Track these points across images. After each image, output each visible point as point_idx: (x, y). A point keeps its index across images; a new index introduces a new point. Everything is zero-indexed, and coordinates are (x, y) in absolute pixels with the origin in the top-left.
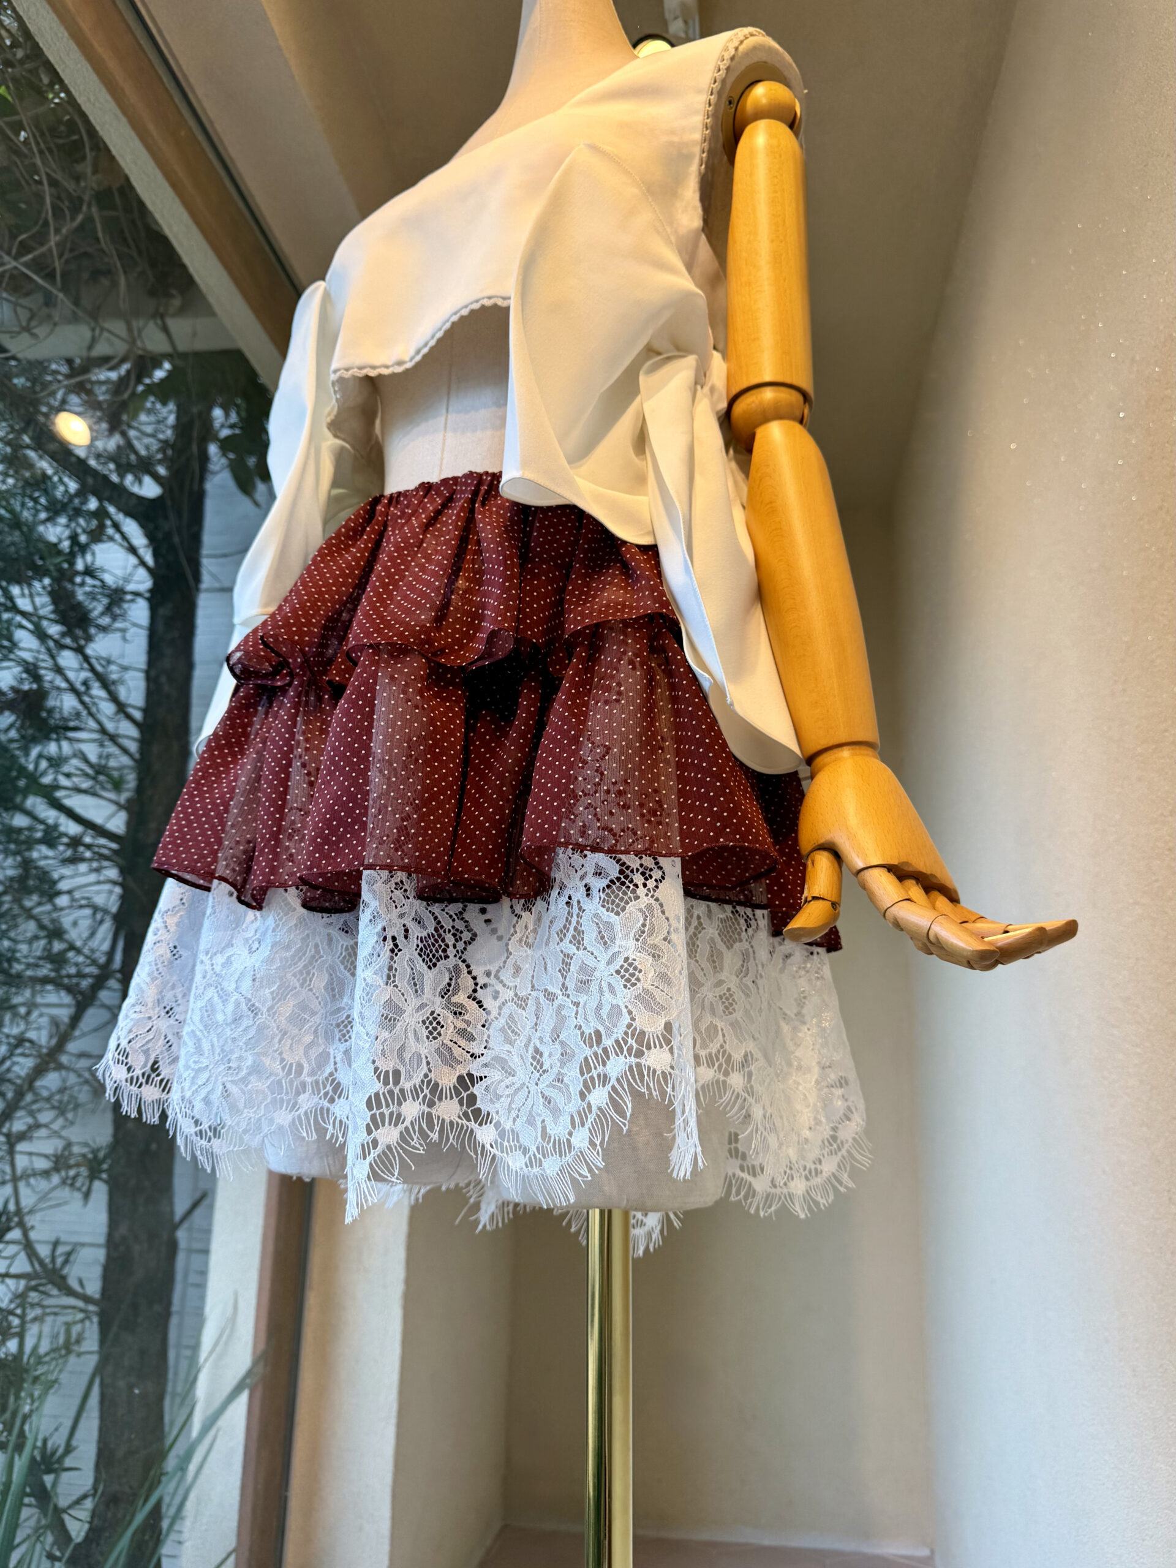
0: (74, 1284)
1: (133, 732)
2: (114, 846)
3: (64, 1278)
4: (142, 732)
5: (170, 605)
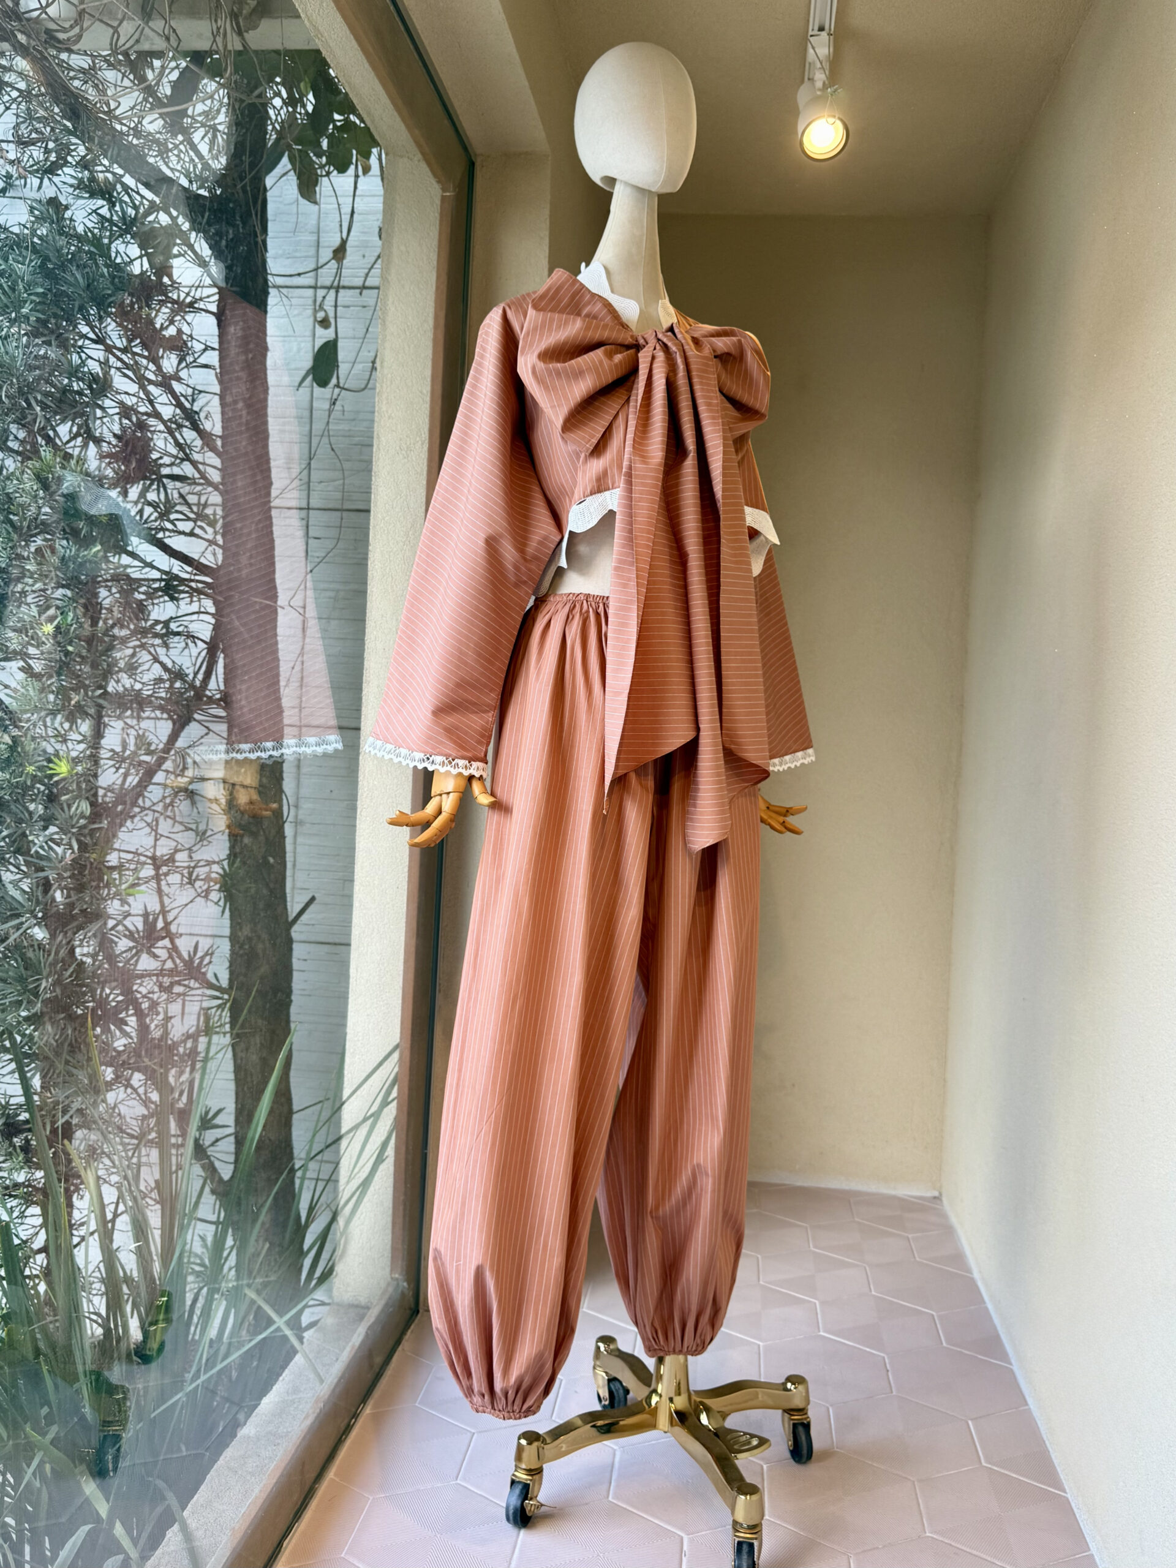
0: (210, 976)
1: (217, 462)
2: (208, 580)
3: (204, 974)
4: (222, 463)
5: (241, 324)
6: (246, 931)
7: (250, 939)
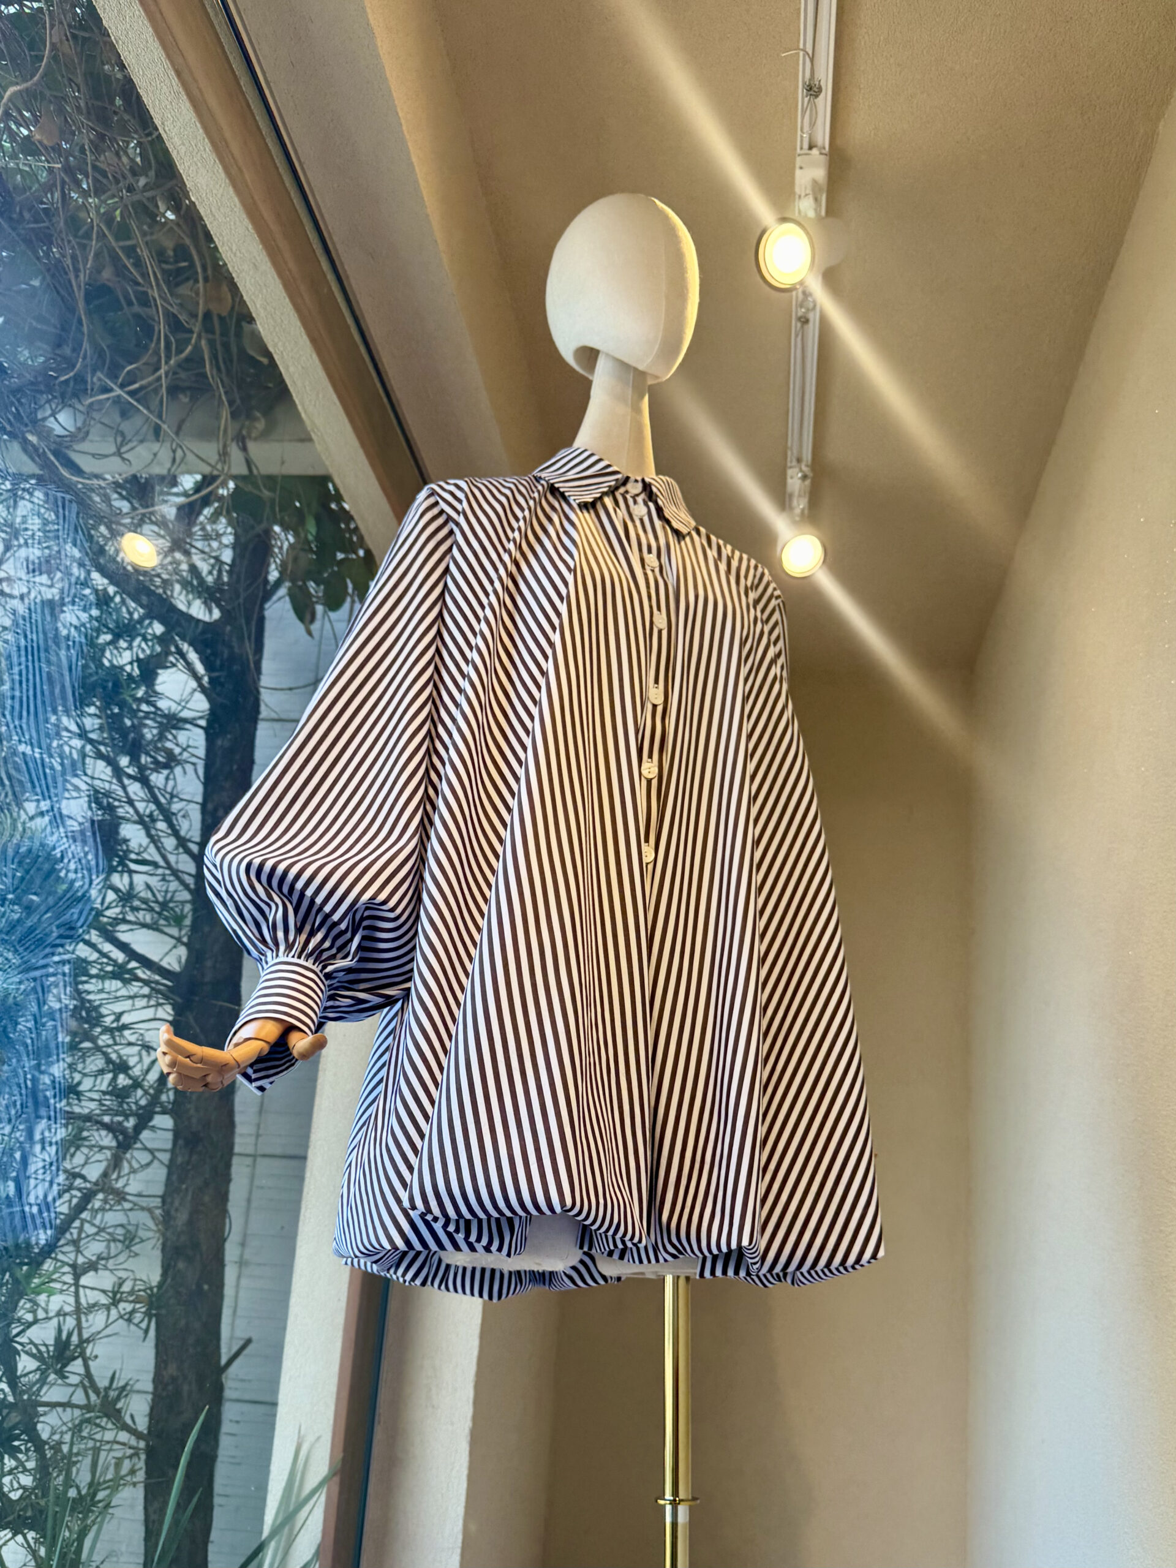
0: (127, 1417)
2: (169, 984)
5: (229, 736)
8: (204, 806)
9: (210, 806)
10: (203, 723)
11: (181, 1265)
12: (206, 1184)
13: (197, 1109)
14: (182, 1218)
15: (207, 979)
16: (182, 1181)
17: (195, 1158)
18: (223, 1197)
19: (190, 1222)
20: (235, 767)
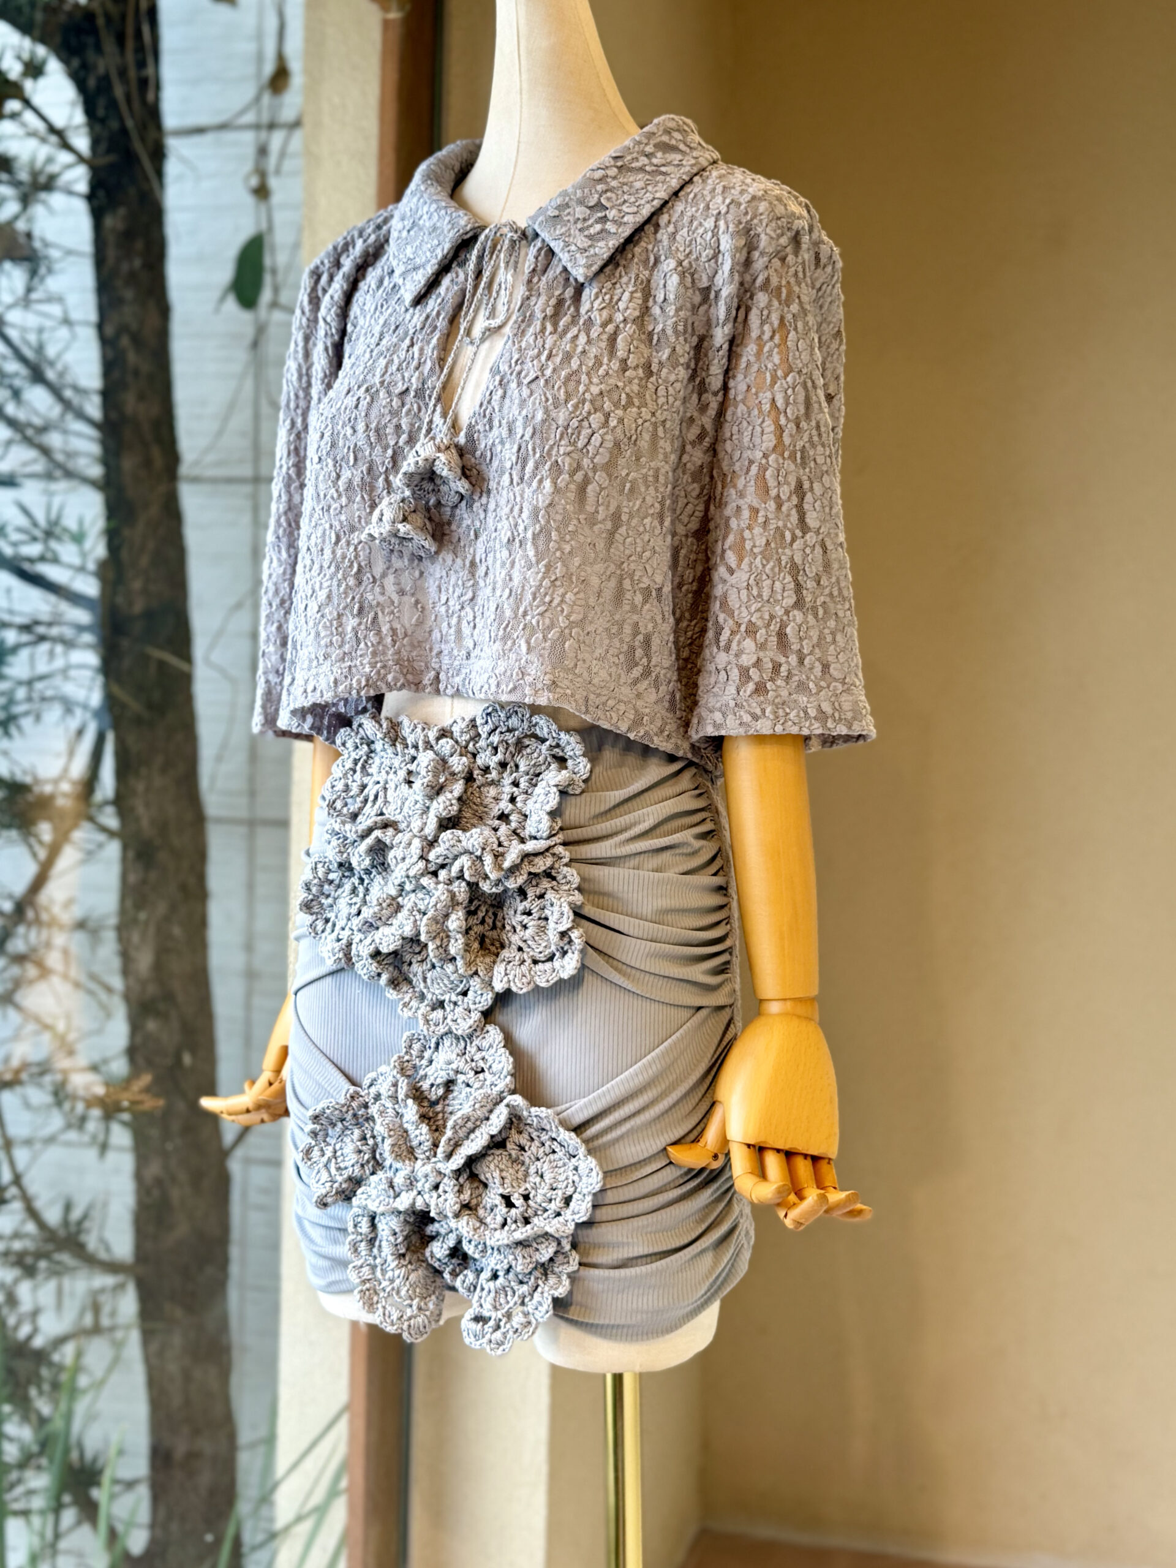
0: (96, 1251)
4: (104, 437)
5: (122, 211)
6: (154, 1169)
7: (159, 1182)
8: (100, 327)
9: (109, 330)
10: (83, 187)
11: (151, 1025)
12: (173, 908)
13: (147, 805)
14: (145, 960)
15: (138, 607)
16: (139, 905)
17: (153, 876)
18: (198, 926)
19: (158, 966)
20: (137, 263)
